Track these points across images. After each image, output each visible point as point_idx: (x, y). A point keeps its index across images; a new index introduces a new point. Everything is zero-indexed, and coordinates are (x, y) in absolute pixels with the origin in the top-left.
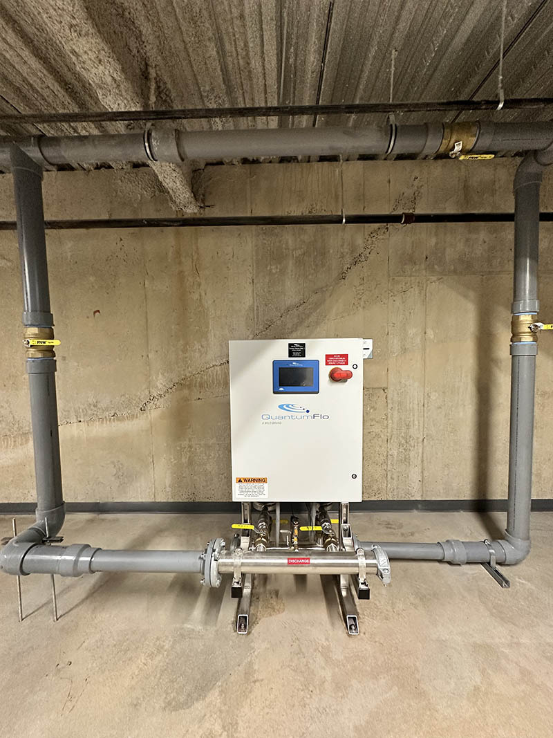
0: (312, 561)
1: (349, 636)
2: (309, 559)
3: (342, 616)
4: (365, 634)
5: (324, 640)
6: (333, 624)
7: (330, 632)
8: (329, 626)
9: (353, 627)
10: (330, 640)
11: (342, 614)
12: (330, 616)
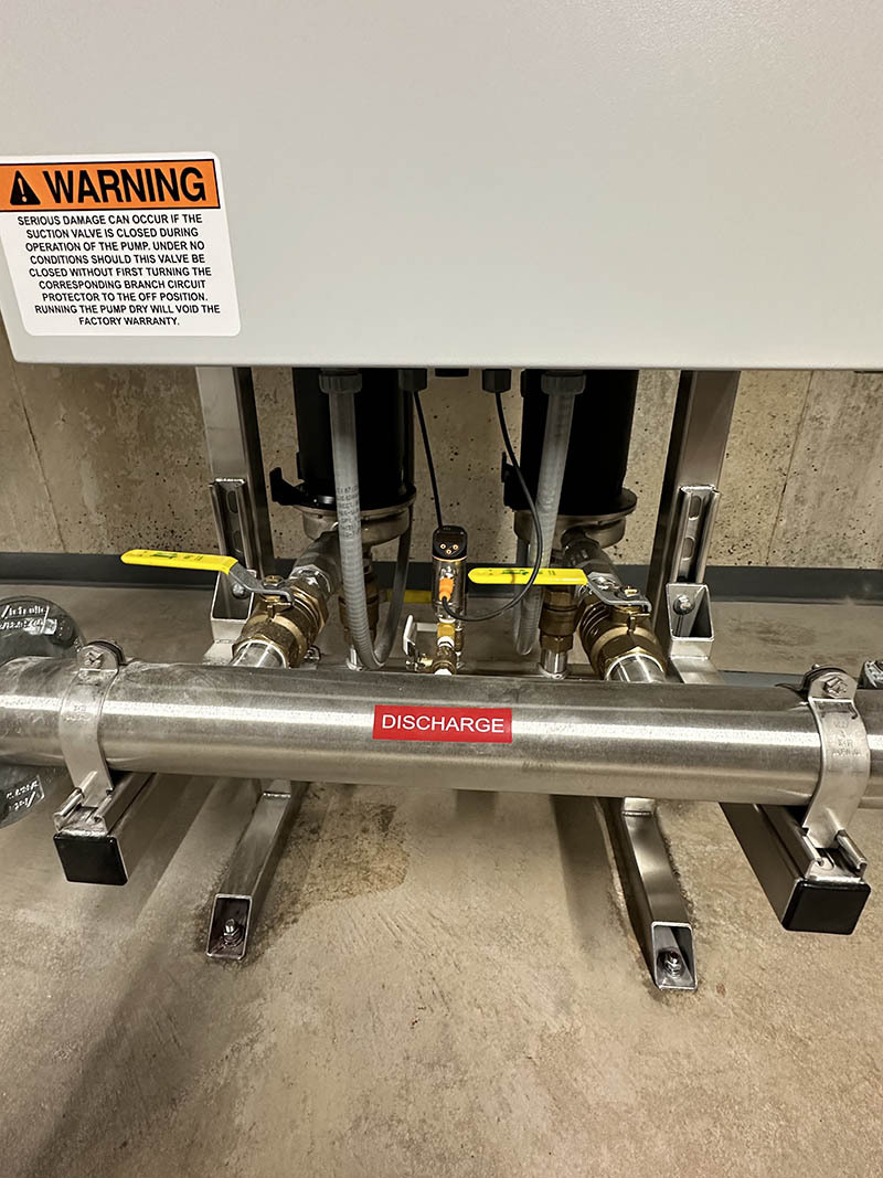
0: (521, 728)
1: (657, 995)
2: (507, 715)
3: (625, 915)
4: (721, 990)
5: (551, 1008)
6: (588, 942)
7: (580, 977)
8: (572, 952)
9: (674, 963)
10: (575, 1008)
11: (623, 906)
12: (579, 907)
